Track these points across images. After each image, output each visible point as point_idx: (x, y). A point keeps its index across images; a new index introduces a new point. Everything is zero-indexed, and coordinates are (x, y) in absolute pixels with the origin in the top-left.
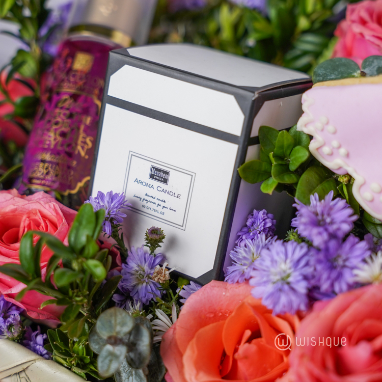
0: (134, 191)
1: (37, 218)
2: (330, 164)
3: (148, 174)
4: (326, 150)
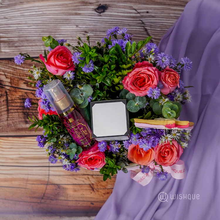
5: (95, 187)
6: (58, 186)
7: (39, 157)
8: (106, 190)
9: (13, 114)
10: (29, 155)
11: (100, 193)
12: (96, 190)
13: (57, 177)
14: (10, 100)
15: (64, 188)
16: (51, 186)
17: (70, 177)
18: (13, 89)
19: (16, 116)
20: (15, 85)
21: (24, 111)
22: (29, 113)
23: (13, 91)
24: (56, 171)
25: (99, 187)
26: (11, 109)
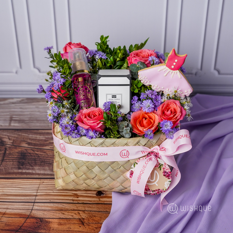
0: (111, 101)
1: (94, 112)
2: (146, 84)
3: (111, 97)
4: (145, 82)
5: (86, 221)
6: (40, 219)
7: (25, 194)
8: (99, 224)
9: (8, 162)
10: (15, 192)
11: (91, 227)
12: (86, 224)
13: (41, 212)
14: (7, 153)
15: (47, 222)
16: (32, 219)
17: (57, 211)
18: (13, 147)
19: (10, 164)
20: (17, 144)
21: (19, 161)
22: (25, 162)
23: (13, 148)
24: (42, 206)
25: (91, 221)
26: (6, 159)
